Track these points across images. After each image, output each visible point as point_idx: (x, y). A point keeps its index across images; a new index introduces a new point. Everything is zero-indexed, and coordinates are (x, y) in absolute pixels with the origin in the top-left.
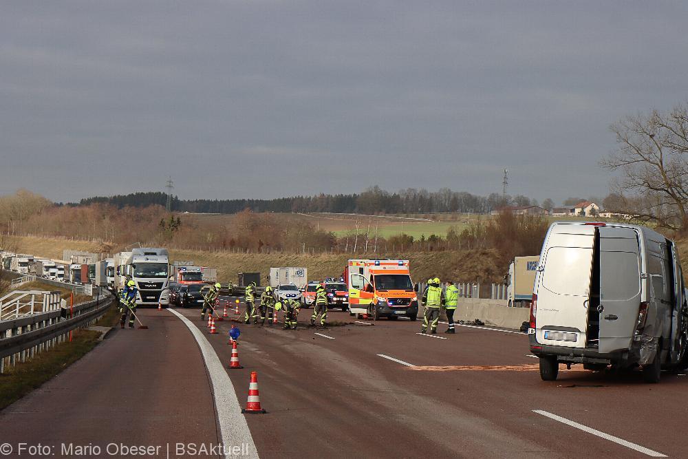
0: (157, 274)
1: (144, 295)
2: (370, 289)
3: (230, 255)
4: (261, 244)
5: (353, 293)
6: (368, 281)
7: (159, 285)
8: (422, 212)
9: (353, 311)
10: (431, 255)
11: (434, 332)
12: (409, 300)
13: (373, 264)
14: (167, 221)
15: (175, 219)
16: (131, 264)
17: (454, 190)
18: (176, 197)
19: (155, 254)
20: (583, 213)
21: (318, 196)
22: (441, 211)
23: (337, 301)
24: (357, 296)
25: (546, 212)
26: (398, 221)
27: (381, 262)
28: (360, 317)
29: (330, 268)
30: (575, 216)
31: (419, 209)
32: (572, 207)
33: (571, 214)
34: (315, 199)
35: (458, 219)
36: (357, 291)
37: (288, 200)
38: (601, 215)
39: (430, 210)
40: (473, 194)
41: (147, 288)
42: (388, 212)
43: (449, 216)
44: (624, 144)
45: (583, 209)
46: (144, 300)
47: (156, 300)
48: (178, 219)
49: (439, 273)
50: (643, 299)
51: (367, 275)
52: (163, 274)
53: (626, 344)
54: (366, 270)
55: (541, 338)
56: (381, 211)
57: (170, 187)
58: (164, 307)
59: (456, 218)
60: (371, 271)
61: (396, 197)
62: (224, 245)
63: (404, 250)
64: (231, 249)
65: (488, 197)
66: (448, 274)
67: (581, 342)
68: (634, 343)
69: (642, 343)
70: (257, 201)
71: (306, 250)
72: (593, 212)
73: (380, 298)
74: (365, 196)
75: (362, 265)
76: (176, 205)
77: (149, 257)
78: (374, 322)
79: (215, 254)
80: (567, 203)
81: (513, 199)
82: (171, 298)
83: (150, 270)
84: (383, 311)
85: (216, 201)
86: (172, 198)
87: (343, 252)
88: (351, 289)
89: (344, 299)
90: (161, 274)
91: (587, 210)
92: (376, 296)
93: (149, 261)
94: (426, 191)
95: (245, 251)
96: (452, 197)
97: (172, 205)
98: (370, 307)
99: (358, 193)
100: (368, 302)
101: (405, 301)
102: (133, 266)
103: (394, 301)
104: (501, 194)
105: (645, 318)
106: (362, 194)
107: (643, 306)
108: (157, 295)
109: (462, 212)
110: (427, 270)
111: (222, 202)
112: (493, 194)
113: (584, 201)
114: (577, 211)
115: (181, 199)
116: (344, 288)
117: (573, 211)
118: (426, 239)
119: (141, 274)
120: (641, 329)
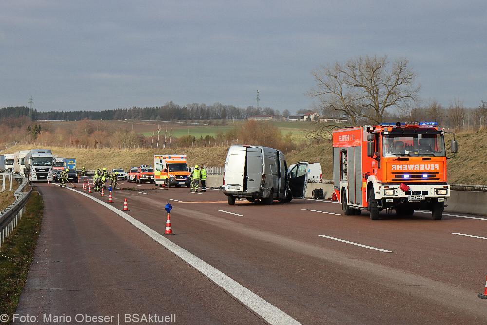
0: (45, 164)
1: (38, 175)
2: (166, 171)
3: (77, 150)
4: (97, 143)
5: (157, 173)
6: (165, 167)
7: (47, 170)
8: (202, 119)
9: (157, 182)
10: (204, 150)
11: (196, 191)
12: (186, 176)
13: (167, 158)
14: (32, 127)
15: (38, 126)
16: (31, 158)
17: (223, 105)
18: (35, 110)
19: (44, 152)
20: (309, 119)
21: (132, 108)
22: (215, 118)
23: (148, 178)
24: (159, 174)
25: (285, 119)
26: (186, 125)
27: (172, 156)
28: (161, 186)
29: (142, 158)
30: (304, 121)
31: (201, 117)
32: (302, 115)
33: (301, 120)
34: (130, 110)
35: (226, 123)
36: (159, 172)
37: (112, 111)
38: (322, 120)
39: (207, 118)
40: (236, 107)
41: (40, 171)
42: (179, 119)
43: (221, 121)
44: (319, 82)
45: (309, 116)
46: (39, 178)
47: (45, 178)
48: (40, 126)
49: (210, 161)
50: (263, 174)
51: (164, 164)
52: (49, 163)
53: (257, 190)
54: (164, 161)
55: (227, 188)
56: (174, 118)
57: (31, 103)
58: (50, 182)
59: (225, 123)
60: (167, 162)
61: (185, 109)
62: (72, 143)
63: (188, 147)
64: (77, 146)
65: (246, 109)
66: (215, 161)
67: (241, 189)
68: (260, 190)
69: (263, 190)
70: (90, 112)
71: (126, 147)
72: (315, 118)
73: (171, 175)
74: (164, 108)
75: (162, 159)
76: (36, 116)
77: (41, 154)
78: (168, 188)
79: (66, 149)
80: (299, 112)
81: (263, 110)
82: (54, 178)
83: (41, 161)
84: (173, 182)
85: (62, 112)
86: (32, 110)
87: (150, 148)
88: (156, 171)
89: (152, 177)
90: (48, 163)
91: (312, 117)
92: (169, 174)
93: (41, 157)
94: (204, 105)
95: (86, 147)
96: (222, 109)
97: (33, 115)
98: (166, 180)
99: (159, 106)
100: (165, 178)
101: (184, 177)
102: (32, 159)
103: (178, 177)
104: (255, 106)
105: (265, 181)
106: (162, 107)
107: (263, 176)
108: (46, 175)
109: (229, 119)
110: (202, 159)
111: (66, 113)
112: (250, 107)
113: (310, 111)
114: (306, 117)
115: (38, 111)
116: (151, 171)
117: (302, 117)
118: (204, 138)
119: (36, 164)
120: (263, 185)
